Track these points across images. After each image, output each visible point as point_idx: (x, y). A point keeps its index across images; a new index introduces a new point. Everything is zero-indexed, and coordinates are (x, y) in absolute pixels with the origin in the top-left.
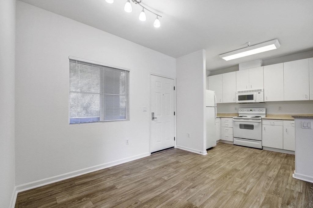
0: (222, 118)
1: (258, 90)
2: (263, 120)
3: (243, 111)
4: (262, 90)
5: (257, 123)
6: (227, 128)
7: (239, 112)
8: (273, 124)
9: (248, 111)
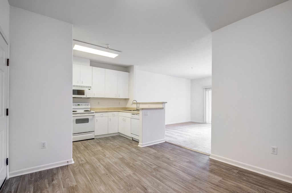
4: (92, 88)
5: (91, 117)
8: (102, 116)
9: (76, 105)
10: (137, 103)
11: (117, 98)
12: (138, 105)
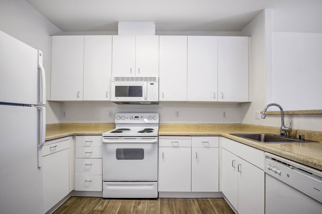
0: (77, 137)
1: (151, 79)
2: (160, 137)
3: (123, 118)
4: (157, 80)
6: (88, 161)
7: (117, 121)
8: (176, 144)
9: (131, 118)
10: (283, 114)
11: (216, 100)
12: (286, 119)
